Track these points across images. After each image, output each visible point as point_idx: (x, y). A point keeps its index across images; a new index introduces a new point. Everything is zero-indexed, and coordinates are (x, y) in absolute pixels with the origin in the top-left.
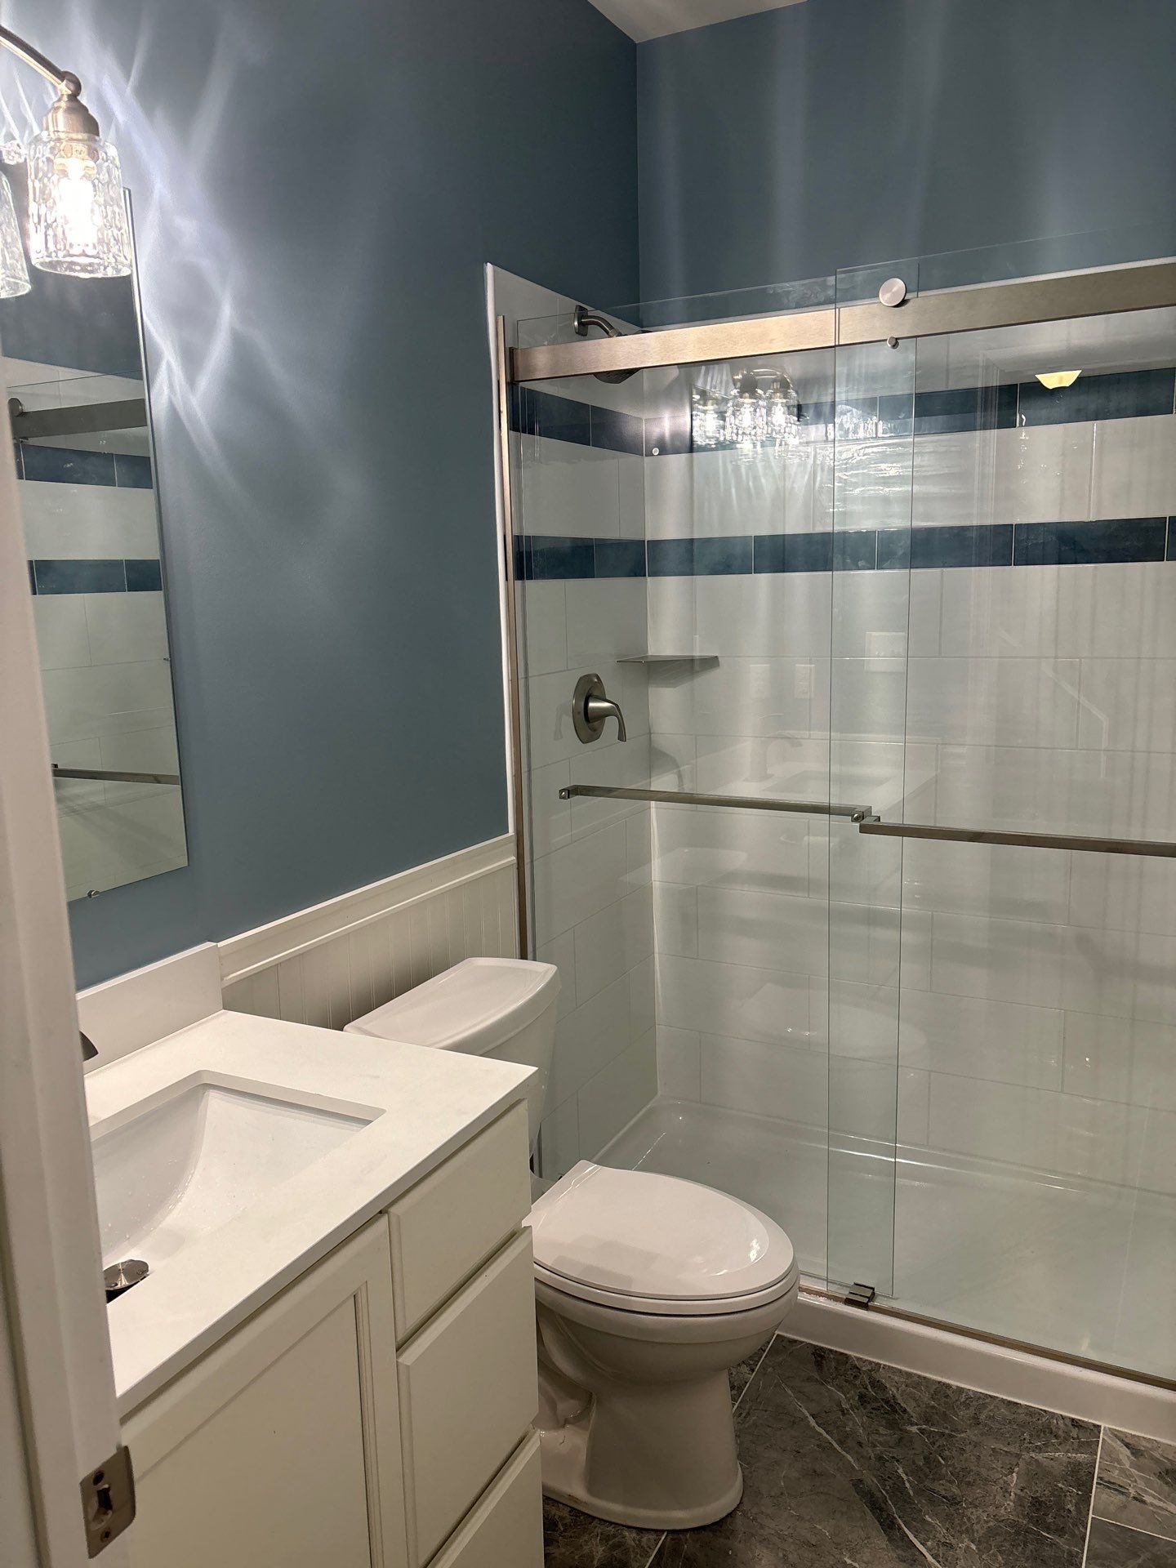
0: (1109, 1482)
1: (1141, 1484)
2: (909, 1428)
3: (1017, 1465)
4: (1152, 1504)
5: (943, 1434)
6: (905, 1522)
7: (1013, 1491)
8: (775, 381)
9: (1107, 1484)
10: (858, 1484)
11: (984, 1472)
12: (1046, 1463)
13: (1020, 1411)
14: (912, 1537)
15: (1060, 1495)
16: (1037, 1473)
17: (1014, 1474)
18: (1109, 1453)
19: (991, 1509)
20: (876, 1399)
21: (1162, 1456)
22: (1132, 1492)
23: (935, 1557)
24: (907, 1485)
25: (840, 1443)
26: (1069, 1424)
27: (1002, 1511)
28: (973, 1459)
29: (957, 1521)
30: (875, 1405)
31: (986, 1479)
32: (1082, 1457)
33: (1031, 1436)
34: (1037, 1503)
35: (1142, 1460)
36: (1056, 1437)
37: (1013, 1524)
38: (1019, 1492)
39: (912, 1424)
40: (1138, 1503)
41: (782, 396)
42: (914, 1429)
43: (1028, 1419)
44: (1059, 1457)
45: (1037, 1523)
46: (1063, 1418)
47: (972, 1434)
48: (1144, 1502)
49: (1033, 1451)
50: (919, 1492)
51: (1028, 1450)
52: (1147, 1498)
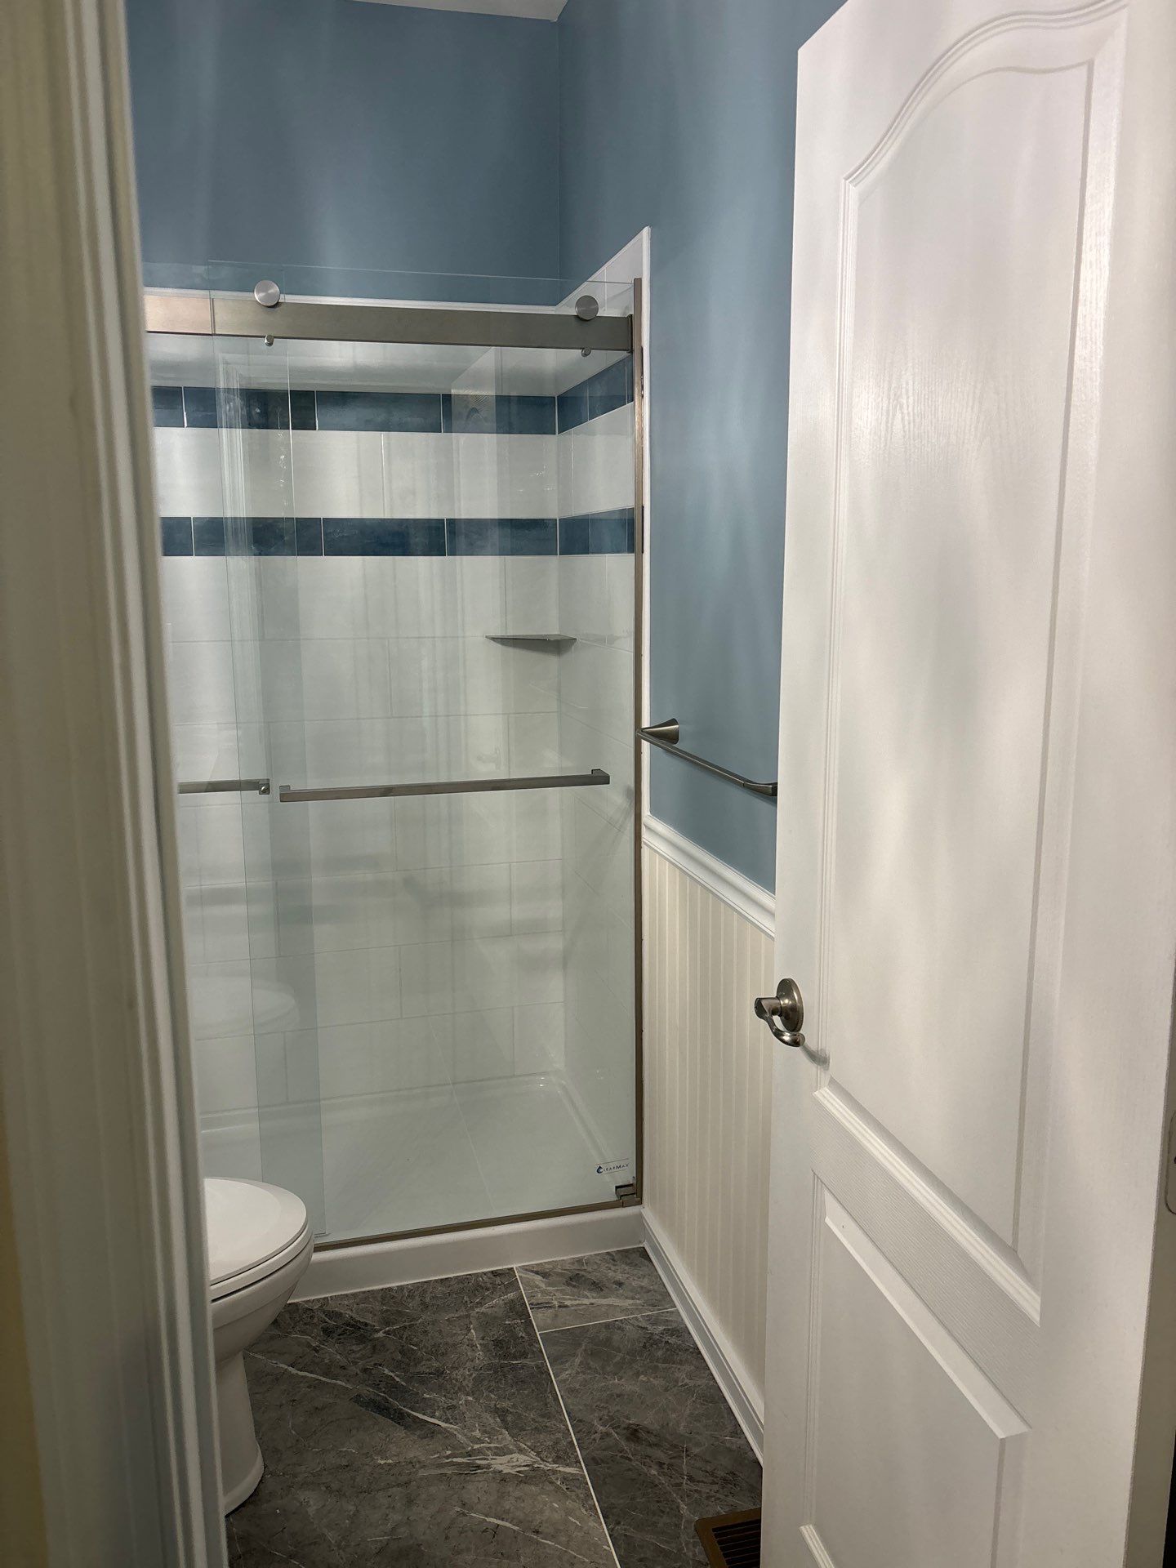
0: (538, 1304)
1: (559, 1295)
2: (376, 1335)
3: (471, 1323)
4: (572, 1306)
5: (405, 1327)
6: (410, 1408)
7: (477, 1342)
9: (538, 1306)
10: (357, 1400)
11: (449, 1340)
12: (489, 1311)
13: (452, 1283)
14: (420, 1416)
15: (510, 1329)
16: (486, 1322)
17: (472, 1331)
18: (527, 1284)
19: (468, 1364)
20: (338, 1327)
21: (562, 1270)
22: (556, 1303)
23: (447, 1421)
24: (397, 1379)
25: (325, 1375)
26: (492, 1276)
27: (477, 1362)
28: (437, 1334)
29: (448, 1386)
30: (339, 1331)
31: (454, 1345)
32: (511, 1296)
33: (469, 1297)
34: (498, 1343)
35: (553, 1278)
36: (487, 1289)
37: (490, 1367)
38: (481, 1342)
39: (378, 1331)
40: (564, 1309)
42: (381, 1334)
43: (461, 1286)
44: (496, 1303)
45: (505, 1357)
46: (485, 1274)
47: (426, 1317)
48: (566, 1306)
49: (477, 1307)
50: (409, 1380)
51: (472, 1308)
52: (568, 1303)
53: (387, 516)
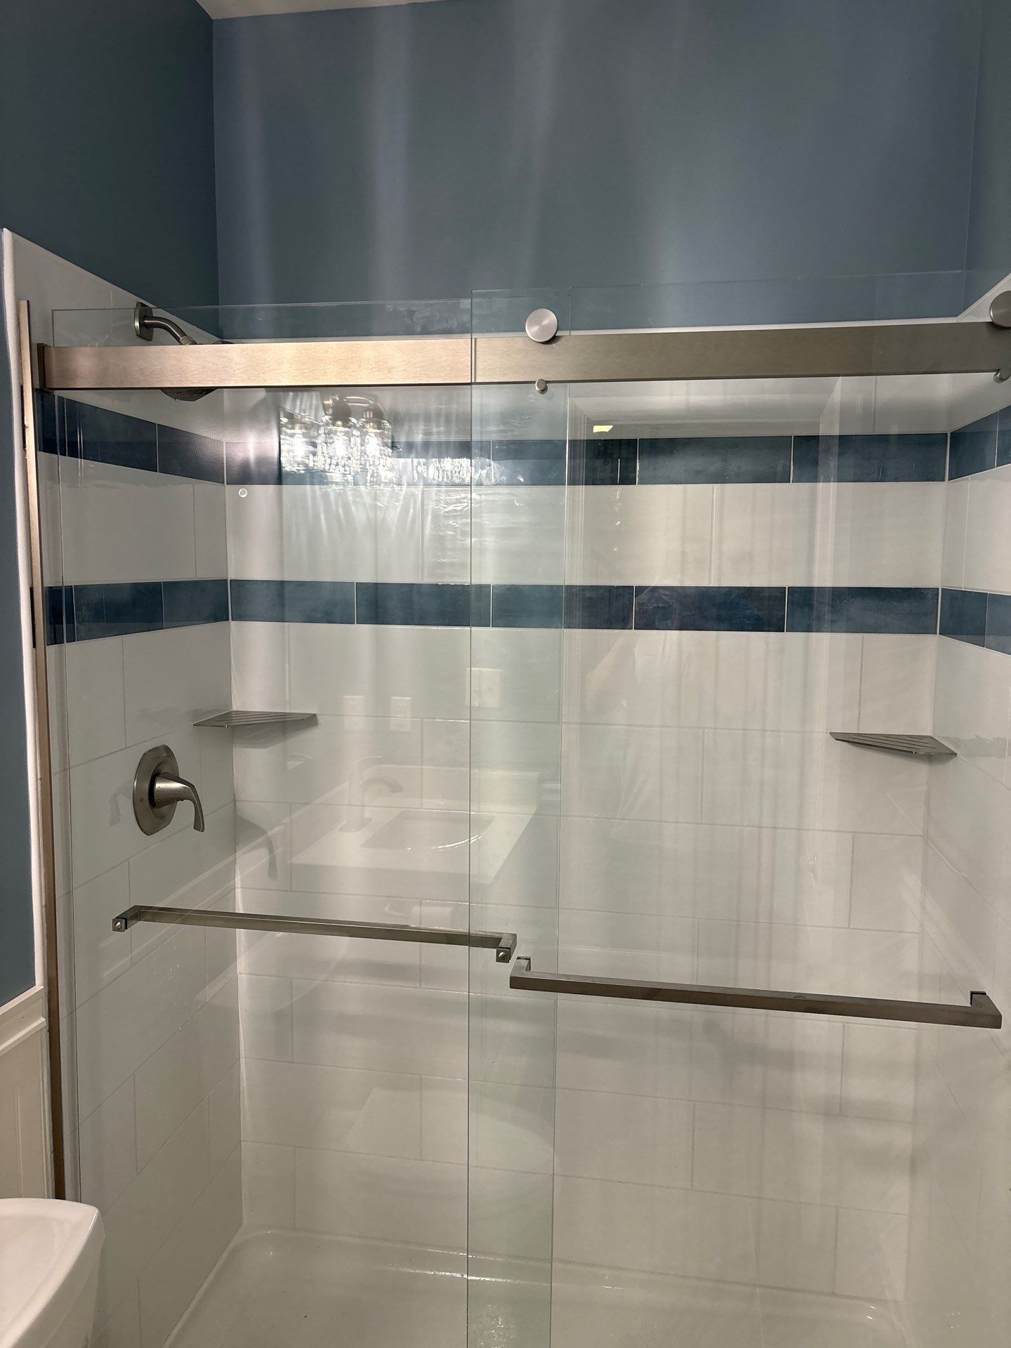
8: (367, 409)
41: (376, 426)
53: (713, 584)
